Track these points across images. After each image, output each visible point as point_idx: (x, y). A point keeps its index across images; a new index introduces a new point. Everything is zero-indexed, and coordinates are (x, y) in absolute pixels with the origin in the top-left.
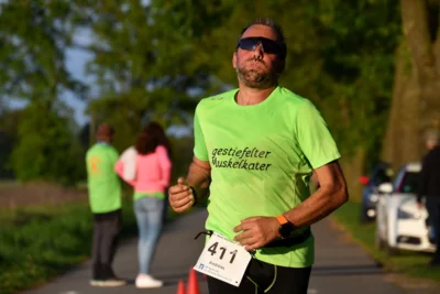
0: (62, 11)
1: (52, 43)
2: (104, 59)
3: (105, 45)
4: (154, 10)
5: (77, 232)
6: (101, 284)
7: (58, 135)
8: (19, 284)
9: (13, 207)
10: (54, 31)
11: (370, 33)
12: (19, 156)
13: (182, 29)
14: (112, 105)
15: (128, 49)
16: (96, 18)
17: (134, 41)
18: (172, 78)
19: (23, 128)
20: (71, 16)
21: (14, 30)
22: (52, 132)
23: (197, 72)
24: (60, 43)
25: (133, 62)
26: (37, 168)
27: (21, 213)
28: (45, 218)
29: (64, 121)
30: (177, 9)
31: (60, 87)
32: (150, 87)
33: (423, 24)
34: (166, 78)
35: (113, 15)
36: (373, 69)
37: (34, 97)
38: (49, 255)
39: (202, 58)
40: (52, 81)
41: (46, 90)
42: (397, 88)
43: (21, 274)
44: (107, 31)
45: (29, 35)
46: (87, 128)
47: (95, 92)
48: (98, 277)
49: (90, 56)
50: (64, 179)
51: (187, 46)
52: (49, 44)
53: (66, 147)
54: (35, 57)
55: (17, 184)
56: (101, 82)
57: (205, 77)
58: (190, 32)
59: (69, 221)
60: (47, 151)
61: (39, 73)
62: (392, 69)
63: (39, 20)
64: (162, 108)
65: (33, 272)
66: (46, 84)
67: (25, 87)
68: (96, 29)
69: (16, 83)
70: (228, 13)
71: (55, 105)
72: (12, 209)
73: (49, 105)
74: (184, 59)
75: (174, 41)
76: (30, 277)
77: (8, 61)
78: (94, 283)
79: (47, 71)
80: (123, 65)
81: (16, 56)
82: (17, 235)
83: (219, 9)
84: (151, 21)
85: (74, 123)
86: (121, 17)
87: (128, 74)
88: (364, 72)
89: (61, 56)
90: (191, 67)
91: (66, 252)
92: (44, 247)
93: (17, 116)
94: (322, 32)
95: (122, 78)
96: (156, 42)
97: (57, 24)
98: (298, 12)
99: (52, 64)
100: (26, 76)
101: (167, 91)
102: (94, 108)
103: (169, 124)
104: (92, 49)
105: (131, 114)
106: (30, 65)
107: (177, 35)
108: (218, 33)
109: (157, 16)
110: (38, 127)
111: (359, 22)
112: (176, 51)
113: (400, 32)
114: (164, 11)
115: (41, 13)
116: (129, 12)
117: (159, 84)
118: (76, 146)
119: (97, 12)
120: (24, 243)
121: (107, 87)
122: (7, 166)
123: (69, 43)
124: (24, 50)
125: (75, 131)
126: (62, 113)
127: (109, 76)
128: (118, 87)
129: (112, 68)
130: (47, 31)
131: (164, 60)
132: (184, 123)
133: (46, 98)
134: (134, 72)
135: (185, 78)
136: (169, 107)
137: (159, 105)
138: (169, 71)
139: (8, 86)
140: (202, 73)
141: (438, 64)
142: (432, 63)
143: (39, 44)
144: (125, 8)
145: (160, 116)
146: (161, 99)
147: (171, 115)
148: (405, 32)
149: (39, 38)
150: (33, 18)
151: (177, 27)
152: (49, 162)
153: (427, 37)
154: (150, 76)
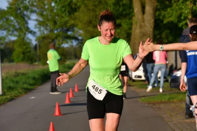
0: (26, 8)
1: (24, 18)
2: (40, 24)
3: (41, 19)
4: (56, 7)
5: (34, 78)
6: (53, 93)
7: (27, 48)
8: (16, 95)
9: (14, 71)
10: (24, 15)
11: (124, 12)
12: (15, 54)
13: (65, 13)
14: (44, 38)
15: (48, 20)
16: (37, 10)
17: (50, 17)
18: (63, 29)
19: (16, 46)
20: (30, 10)
21: (11, 15)
22: (25, 47)
23: (70, 26)
24: (26, 19)
25: (50, 24)
26: (21, 59)
27: (16, 73)
28: (23, 74)
29: (29, 43)
30: (63, 7)
31: (27, 33)
32: (56, 32)
33: (140, 9)
34: (61, 29)
36: (125, 24)
37: (19, 36)
38: (25, 86)
39: (72, 22)
40: (24, 31)
41: (22, 34)
42: (133, 29)
43: (17, 92)
44: (42, 15)
45: (16, 16)
46: (36, 45)
47: (38, 34)
48: (53, 91)
49: (36, 23)
50: (29, 62)
51: (67, 19)
52: (23, 19)
53: (30, 52)
54: (19, 23)
55: (14, 64)
56: (40, 31)
57: (73, 28)
58: (67, 14)
59: (31, 75)
60: (24, 53)
61: (20, 29)
62: (131, 24)
63: (19, 11)
64: (60, 38)
65: (21, 91)
66: (23, 32)
67: (16, 33)
68: (38, 14)
69: (13, 32)
70: (79, 7)
71: (26, 38)
72: (13, 72)
73: (24, 38)
74: (66, 23)
75: (63, 17)
76: (20, 93)
77: (10, 25)
78: (51, 93)
79: (23, 27)
80: (47, 25)
81: (12, 23)
82: (15, 79)
83: (76, 6)
84: (55, 11)
85: (33, 45)
86: (45, 10)
87: (48, 28)
88: (123, 25)
89: (27, 23)
90: (68, 25)
91: (31, 85)
92: (24, 83)
93: (14, 42)
95: (47, 29)
96: (57, 17)
97: (25, 13)
98: (102, 6)
99: (24, 25)
100: (16, 30)
101: (61, 32)
102: (38, 39)
103: (62, 43)
104: (37, 20)
105: (50, 40)
106: (17, 27)
107: (63, 15)
108: (76, 14)
109: (57, 9)
110: (20, 45)
111: (121, 9)
112: (63, 20)
113: (133, 12)
114: (59, 7)
115: (20, 9)
116: (48, 8)
117: (59, 31)
118: (33, 52)
119: (38, 8)
120: (17, 82)
121: (42, 32)
122: (11, 58)
123: (29, 19)
124: (15, 21)
125: (33, 47)
126: (28, 41)
127: (42, 29)
128: (45, 32)
129: (43, 26)
130: (22, 15)
131: (60, 23)
132: (67, 43)
133: (23, 36)
134: (50, 27)
135: (66, 29)
136: (62, 38)
137: (58, 37)
138: (61, 26)
139: (10, 33)
140: (72, 27)
141: (146, 21)
142: (143, 21)
143: (20, 19)
144: (46, 7)
145: (59, 41)
146: (59, 35)
147: (63, 40)
148: (135, 12)
149: (19, 17)
150: (17, 11)
151: (63, 13)
152: (24, 57)
153: (142, 13)
154: (55, 28)
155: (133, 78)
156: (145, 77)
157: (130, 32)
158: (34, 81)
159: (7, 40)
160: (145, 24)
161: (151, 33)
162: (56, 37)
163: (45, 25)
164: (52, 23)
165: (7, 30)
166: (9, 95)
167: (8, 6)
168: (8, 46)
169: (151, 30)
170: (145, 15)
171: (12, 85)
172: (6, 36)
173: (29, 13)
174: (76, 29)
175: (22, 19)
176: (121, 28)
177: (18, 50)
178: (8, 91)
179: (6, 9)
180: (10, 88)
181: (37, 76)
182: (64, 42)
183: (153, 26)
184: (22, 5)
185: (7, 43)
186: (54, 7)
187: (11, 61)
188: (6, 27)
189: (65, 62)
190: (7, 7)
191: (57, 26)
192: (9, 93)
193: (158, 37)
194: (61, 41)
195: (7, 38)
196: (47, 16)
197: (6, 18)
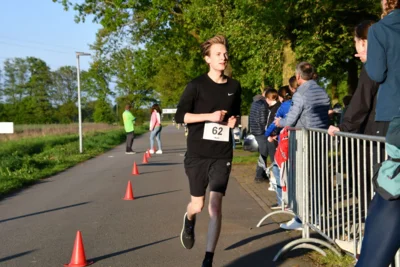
0: (107, 71)
1: (105, 80)
2: (121, 85)
3: (121, 81)
4: (136, 70)
5: (113, 138)
6: (129, 153)
7: (107, 109)
8: (96, 154)
10: (105, 77)
12: (95, 115)
13: (144, 76)
14: (123, 99)
15: (128, 82)
16: (118, 73)
17: (129, 80)
18: (142, 91)
19: (96, 107)
20: (110, 72)
21: (93, 77)
22: (105, 108)
24: (107, 81)
25: (130, 86)
26: (100, 119)
27: (95, 132)
28: (103, 134)
29: (109, 104)
30: (142, 70)
31: (107, 94)
32: (135, 94)
34: (140, 91)
35: (123, 72)
37: (99, 97)
38: (105, 145)
39: (150, 85)
40: (105, 92)
41: (103, 95)
43: (96, 150)
44: (122, 77)
45: (98, 78)
47: (118, 95)
48: (128, 151)
49: (116, 84)
50: (109, 122)
51: (146, 81)
52: (103, 80)
53: (109, 112)
54: (99, 85)
55: (94, 123)
56: (120, 92)
58: (147, 77)
59: (110, 135)
60: (103, 114)
61: (101, 90)
64: (138, 100)
65: (100, 150)
66: (103, 93)
67: (97, 94)
68: (118, 76)
69: (94, 93)
70: (158, 71)
71: (106, 99)
72: (92, 131)
73: (104, 99)
74: (145, 85)
75: (142, 80)
77: (91, 86)
79: (103, 89)
80: (126, 87)
81: (94, 85)
82: (95, 139)
83: (155, 70)
84: (135, 74)
85: (112, 105)
87: (128, 90)
89: (107, 84)
90: (147, 87)
91: (109, 144)
92: (103, 143)
93: (94, 103)
94: (186, 77)
95: (126, 91)
96: (136, 80)
97: (106, 75)
98: (180, 71)
99: (105, 87)
100: (97, 91)
101: (140, 94)
102: (118, 100)
103: (141, 105)
104: (117, 82)
106: (98, 87)
107: (143, 78)
108: (155, 77)
109: (137, 72)
110: (100, 106)
112: (142, 83)
114: (139, 70)
115: (101, 71)
116: (128, 71)
117: (138, 93)
118: (112, 112)
119: (118, 71)
120: (97, 141)
121: (122, 93)
122: (92, 118)
123: (110, 80)
124: (96, 83)
125: (112, 107)
126: (108, 102)
127: (122, 90)
128: (125, 94)
129: (123, 88)
130: (103, 77)
131: (139, 85)
132: (146, 104)
133: (103, 97)
135: (145, 91)
136: (141, 99)
138: (140, 88)
139: (91, 94)
140: (150, 89)
143: (101, 81)
145: (138, 102)
146: (138, 97)
147: (142, 102)
149: (100, 79)
150: (99, 73)
152: (104, 117)
154: (135, 90)
158: (112, 141)
162: (135, 99)
164: (132, 85)
165: (88, 91)
167: (90, 68)
171: (92, 144)
173: (109, 75)
174: (154, 91)
177: (98, 110)
178: (88, 149)
180: (90, 147)
181: (115, 136)
184: (103, 68)
185: (88, 104)
186: (134, 70)
187: (92, 121)
188: (88, 88)
189: (143, 123)
190: (89, 70)
191: (136, 88)
192: (89, 152)
194: (140, 103)
196: (127, 78)
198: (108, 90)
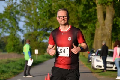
0: (18, 13)
1: (15, 20)
2: (28, 24)
3: (28, 21)
4: (39, 13)
5: (21, 65)
7: (17, 42)
8: (8, 77)
10: (16, 17)
11: (90, 18)
12: (7, 47)
13: (46, 17)
14: (30, 35)
15: (33, 22)
16: (26, 14)
17: (35, 20)
18: (44, 29)
19: (8, 41)
20: (20, 14)
21: (6, 17)
22: (15, 41)
23: (49, 27)
24: (17, 20)
25: (35, 25)
26: (12, 50)
27: (8, 60)
28: (13, 61)
29: (18, 39)
30: (44, 12)
31: (17, 31)
32: (38, 31)
34: (42, 29)
36: (91, 26)
37: (11, 33)
38: (15, 70)
40: (15, 29)
41: (14, 31)
43: (8, 75)
44: (28, 18)
45: (10, 18)
46: (24, 40)
47: (26, 32)
49: (24, 23)
50: (18, 52)
51: (47, 21)
53: (19, 45)
54: (11, 23)
55: (7, 53)
56: (27, 29)
58: (48, 18)
59: (20, 62)
60: (14, 46)
61: (12, 27)
62: (95, 27)
63: (12, 15)
64: (41, 35)
65: (11, 74)
66: (14, 30)
67: (9, 31)
68: (26, 17)
69: (7, 30)
71: (16, 35)
72: (5, 59)
73: (15, 35)
74: (46, 24)
75: (44, 20)
76: (10, 75)
77: (5, 24)
79: (14, 27)
81: (7, 23)
82: (7, 65)
83: (54, 12)
84: (39, 15)
85: (21, 39)
86: (32, 14)
87: (33, 27)
88: (89, 27)
89: (17, 23)
91: (19, 70)
92: (13, 68)
93: (7, 37)
95: (32, 28)
96: (40, 20)
97: (17, 16)
99: (15, 25)
100: (9, 28)
102: (25, 35)
103: (43, 39)
104: (25, 22)
105: (34, 37)
106: (10, 26)
107: (45, 18)
110: (12, 40)
112: (44, 22)
114: (42, 13)
115: (13, 13)
116: (34, 13)
117: (41, 30)
118: (21, 45)
119: (26, 13)
120: (9, 67)
121: (28, 30)
122: (5, 49)
123: (19, 20)
124: (9, 22)
125: (21, 41)
126: (18, 37)
127: (29, 28)
128: (31, 31)
129: (29, 26)
130: (14, 17)
131: (42, 24)
132: (47, 39)
133: (14, 33)
134: (35, 27)
135: (46, 28)
136: (43, 35)
137: (40, 35)
138: (43, 27)
139: (5, 30)
140: (51, 27)
141: (106, 25)
142: (104, 25)
143: (13, 20)
144: (33, 12)
145: (41, 37)
146: (41, 34)
147: (44, 37)
148: (98, 18)
149: (12, 19)
150: (11, 15)
151: (44, 17)
152: (15, 48)
153: (103, 19)
154: (38, 28)
155: (95, 67)
156: (104, 67)
157: (94, 32)
158: (21, 67)
159: (2, 36)
160: (105, 27)
161: (110, 34)
162: (39, 35)
163: (31, 26)
164: (36, 24)
165: (2, 29)
166: (2, 77)
167: (5, 10)
168: (3, 40)
169: (110, 32)
170: (106, 21)
171: (5, 69)
172: (2, 32)
173: (19, 16)
174: (53, 29)
175: (14, 20)
176: (87, 30)
177: (10, 43)
178: (2, 74)
179: (3, 13)
180: (3, 72)
182: (45, 38)
183: (111, 29)
184: (14, 10)
185: (2, 38)
186: (38, 12)
187: (5, 51)
188: (2, 26)
189: (45, 53)
190: (4, 12)
191: (40, 27)
192: (2, 75)
193: (115, 37)
194: (42, 38)
195: (2, 34)
196: (33, 19)
197: (2, 19)
198: (18, 28)
